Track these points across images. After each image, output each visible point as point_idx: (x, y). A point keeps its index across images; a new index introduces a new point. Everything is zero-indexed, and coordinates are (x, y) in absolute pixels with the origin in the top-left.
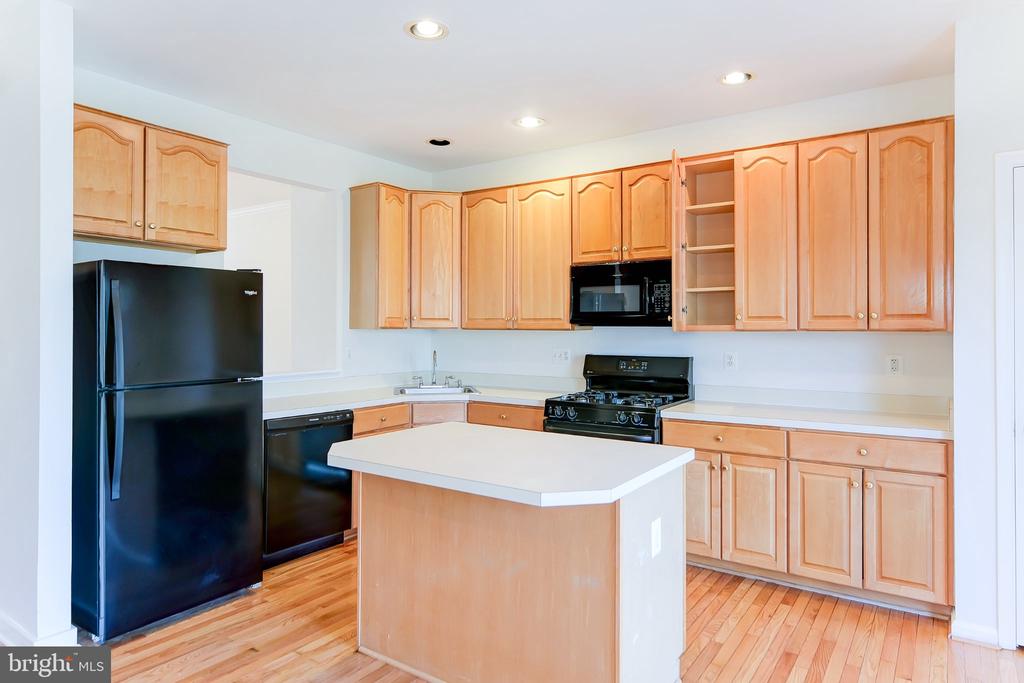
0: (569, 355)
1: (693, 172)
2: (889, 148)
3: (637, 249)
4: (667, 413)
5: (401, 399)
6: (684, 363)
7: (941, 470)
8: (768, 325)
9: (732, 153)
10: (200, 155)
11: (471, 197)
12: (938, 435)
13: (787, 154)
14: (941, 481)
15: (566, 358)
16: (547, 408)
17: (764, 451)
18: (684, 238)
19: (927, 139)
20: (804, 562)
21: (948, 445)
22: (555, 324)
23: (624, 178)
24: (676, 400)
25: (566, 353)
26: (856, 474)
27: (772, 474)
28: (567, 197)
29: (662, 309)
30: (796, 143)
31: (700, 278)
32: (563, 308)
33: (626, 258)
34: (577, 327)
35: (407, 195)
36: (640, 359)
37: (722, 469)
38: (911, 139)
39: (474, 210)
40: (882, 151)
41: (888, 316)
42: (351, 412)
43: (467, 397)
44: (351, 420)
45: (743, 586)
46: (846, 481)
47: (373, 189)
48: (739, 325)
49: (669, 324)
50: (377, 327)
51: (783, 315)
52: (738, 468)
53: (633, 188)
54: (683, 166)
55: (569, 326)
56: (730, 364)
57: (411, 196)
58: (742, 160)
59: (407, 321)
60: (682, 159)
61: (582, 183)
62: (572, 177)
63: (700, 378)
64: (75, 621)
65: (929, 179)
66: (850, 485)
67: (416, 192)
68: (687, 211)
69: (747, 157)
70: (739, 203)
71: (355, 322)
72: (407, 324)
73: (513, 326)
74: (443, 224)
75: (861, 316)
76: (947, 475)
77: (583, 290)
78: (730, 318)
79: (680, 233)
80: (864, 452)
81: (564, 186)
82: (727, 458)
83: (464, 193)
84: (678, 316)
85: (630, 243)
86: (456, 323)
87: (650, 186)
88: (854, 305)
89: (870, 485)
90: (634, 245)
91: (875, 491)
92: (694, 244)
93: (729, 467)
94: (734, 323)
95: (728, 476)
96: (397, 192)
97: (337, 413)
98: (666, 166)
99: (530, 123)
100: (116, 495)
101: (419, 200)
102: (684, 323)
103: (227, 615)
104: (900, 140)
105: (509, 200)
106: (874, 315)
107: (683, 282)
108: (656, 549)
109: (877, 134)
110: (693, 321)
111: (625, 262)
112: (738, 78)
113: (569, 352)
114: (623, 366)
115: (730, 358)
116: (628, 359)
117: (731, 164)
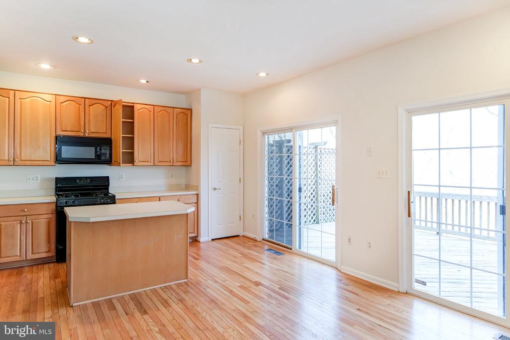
0: (39, 179)
2: (179, 114)
6: (107, 179)
8: (146, 164)
9: (134, 103)
13: (151, 108)
15: (37, 179)
19: (187, 114)
21: (198, 195)
23: (86, 102)
25: (37, 177)
28: (53, 103)
29: (105, 157)
30: (153, 106)
33: (87, 135)
36: (86, 178)
38: (183, 113)
40: (177, 115)
41: (178, 161)
48: (135, 164)
51: (149, 160)
53: (92, 107)
55: (54, 164)
56: (122, 178)
58: (137, 107)
61: (62, 99)
62: (56, 95)
65: (187, 125)
69: (139, 106)
70: (136, 122)
73: (13, 163)
75: (172, 161)
76: (197, 203)
78: (132, 161)
81: (51, 98)
85: (89, 130)
87: (100, 108)
88: (169, 158)
90: (92, 131)
94: (133, 163)
98: (106, 102)
99: (45, 66)
102: (121, 163)
104: (181, 112)
106: (175, 161)
109: (175, 109)
111: (87, 138)
112: (144, 81)
113: (39, 176)
114: (78, 181)
115: (122, 176)
116: (80, 178)
117: (133, 107)
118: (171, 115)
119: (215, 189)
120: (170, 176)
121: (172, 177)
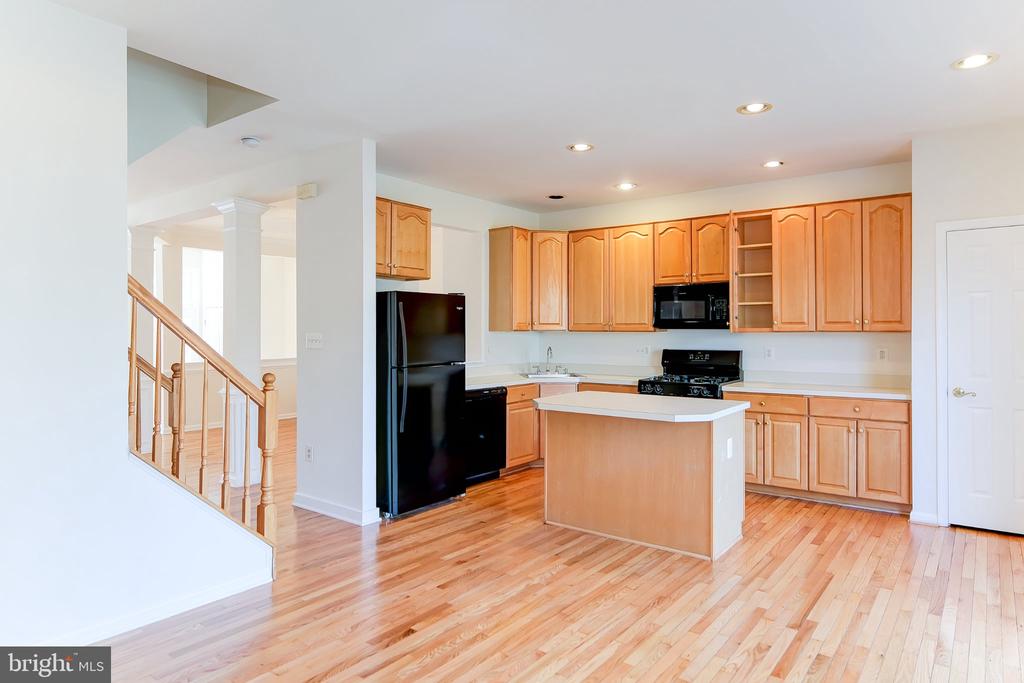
0: (649, 350)
1: (742, 222)
2: (875, 211)
3: (702, 275)
4: (726, 388)
5: (527, 381)
6: (736, 355)
7: (906, 420)
8: (796, 328)
9: (771, 210)
10: (418, 217)
11: (575, 235)
12: (903, 397)
13: (808, 212)
14: (905, 427)
15: (647, 352)
16: (639, 386)
17: (792, 411)
18: (736, 268)
19: (901, 207)
20: (819, 483)
21: (909, 403)
22: (642, 327)
23: (694, 225)
24: (730, 380)
25: (647, 349)
26: (853, 424)
27: (798, 428)
28: (651, 236)
29: (721, 317)
30: (815, 206)
31: (747, 295)
32: (648, 318)
33: (695, 281)
34: (657, 330)
35: (529, 234)
36: (704, 352)
37: (764, 424)
38: (890, 207)
39: (578, 244)
40: (871, 213)
41: (875, 322)
42: (505, 388)
43: (577, 380)
44: (506, 393)
45: (778, 501)
46: (846, 429)
47: (507, 230)
48: (775, 328)
49: (728, 327)
50: (511, 330)
51: (806, 321)
52: (775, 423)
53: (700, 232)
54: (736, 218)
55: (652, 329)
56: (769, 355)
57: (532, 234)
58: (777, 216)
59: (530, 326)
60: (735, 214)
61: (661, 228)
62: (654, 223)
63: (747, 365)
64: (378, 505)
65: (901, 234)
66: (849, 431)
67: (536, 232)
68: (739, 249)
69: (781, 214)
70: (776, 245)
71: (493, 327)
72: (530, 328)
73: (608, 328)
74: (554, 253)
75: (858, 322)
76: (909, 423)
77: (663, 303)
78: (768, 324)
79: (734, 265)
80: (857, 409)
81: (648, 229)
82: (768, 417)
83: (570, 232)
84: (733, 322)
85: (697, 271)
86: (565, 327)
87: (713, 230)
88: (853, 315)
89: (861, 430)
90: (701, 272)
91: (864, 435)
92: (743, 272)
93: (769, 422)
94: (772, 327)
95: (769, 428)
96: (523, 232)
97: (498, 388)
98: (723, 218)
99: (626, 186)
100: (402, 430)
101: (539, 238)
102: (737, 326)
103: (441, 513)
104: (883, 207)
105: (606, 238)
106: (866, 322)
107: (736, 299)
108: (729, 456)
109: (867, 202)
110: (743, 325)
111: (694, 284)
112: (773, 164)
113: (649, 347)
114: (691, 357)
115: (769, 351)
116: (695, 352)
117: (769, 218)
118: (857, 216)
119: (958, 393)
120: (878, 356)
121: (882, 357)
